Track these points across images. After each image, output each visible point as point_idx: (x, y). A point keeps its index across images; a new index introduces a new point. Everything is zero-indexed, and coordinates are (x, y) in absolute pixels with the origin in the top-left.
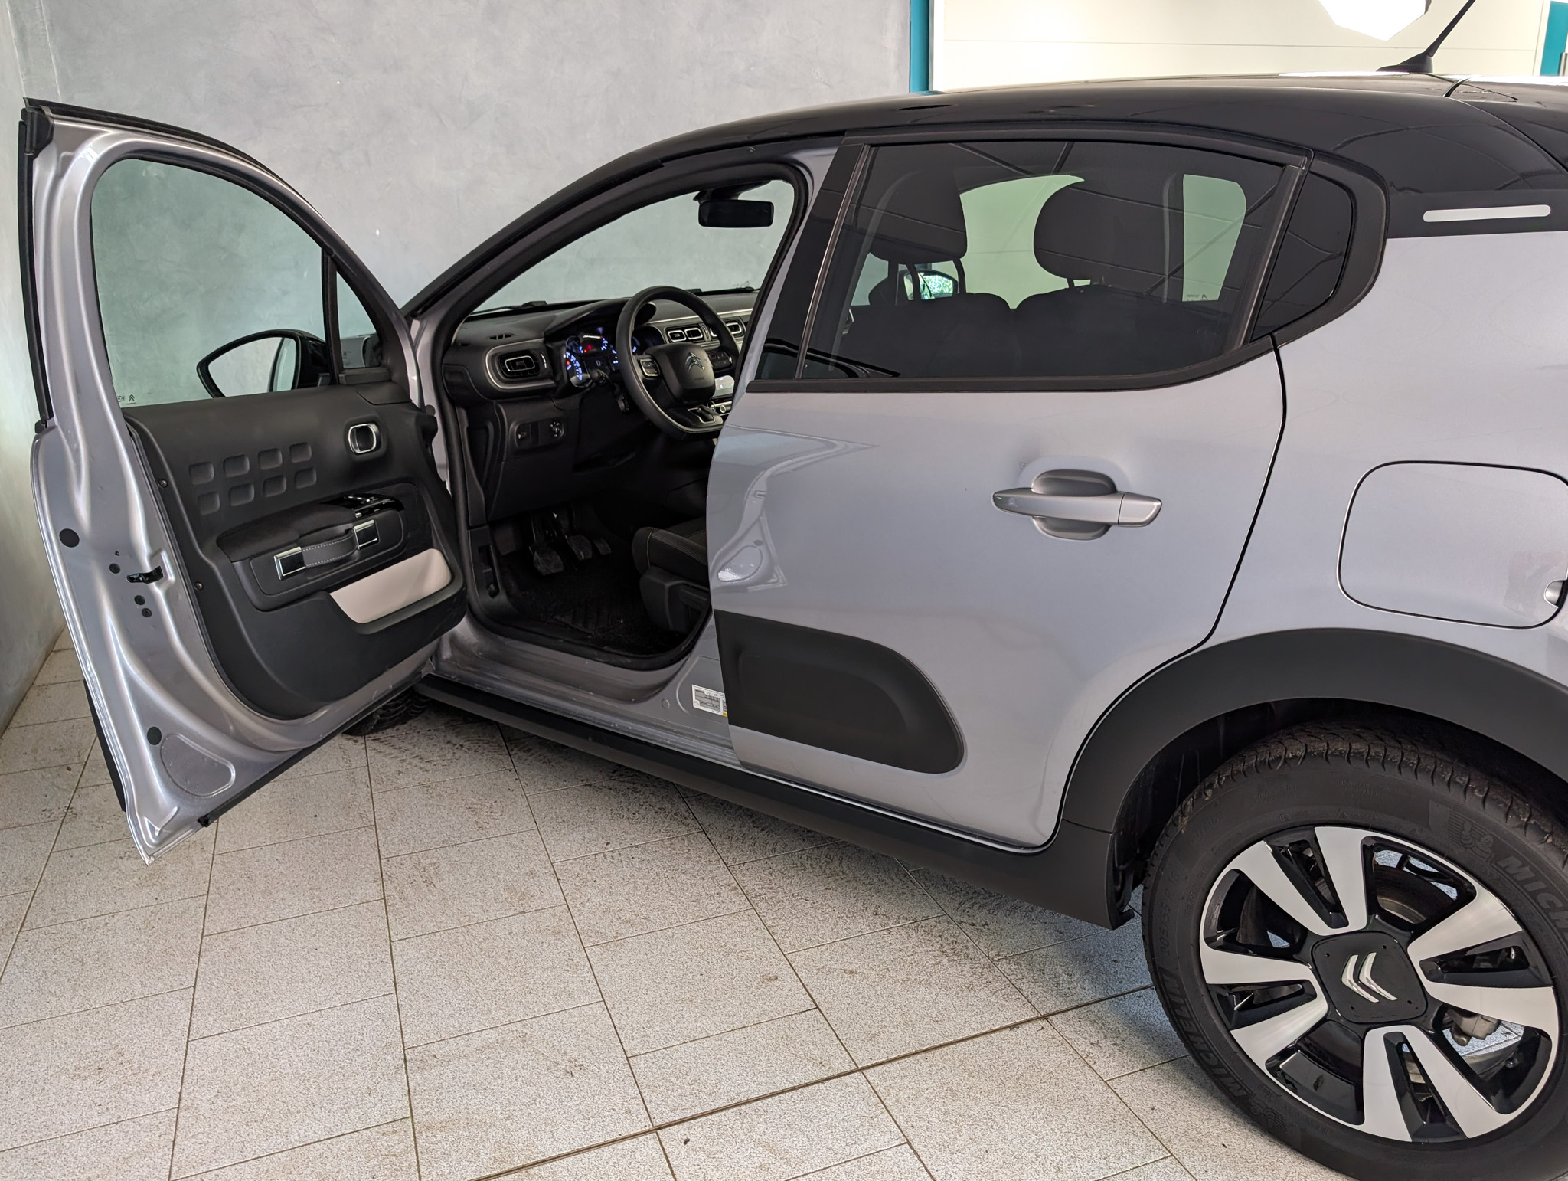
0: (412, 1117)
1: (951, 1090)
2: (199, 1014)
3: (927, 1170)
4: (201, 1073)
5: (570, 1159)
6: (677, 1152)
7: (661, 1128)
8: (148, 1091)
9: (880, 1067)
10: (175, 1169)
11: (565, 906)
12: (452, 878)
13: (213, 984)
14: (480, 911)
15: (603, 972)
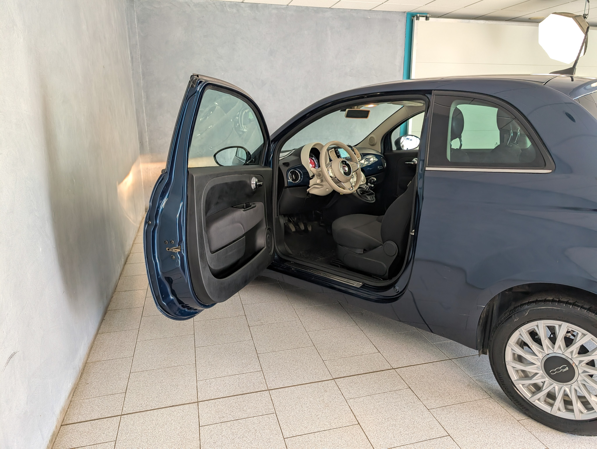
0: (262, 370)
1: (422, 376)
2: (197, 341)
3: (416, 395)
4: (200, 356)
5: (310, 384)
6: (340, 385)
7: (335, 379)
8: (186, 359)
9: (400, 368)
10: (198, 378)
11: (300, 320)
12: (265, 311)
13: (199, 334)
14: (274, 319)
15: (313, 338)
